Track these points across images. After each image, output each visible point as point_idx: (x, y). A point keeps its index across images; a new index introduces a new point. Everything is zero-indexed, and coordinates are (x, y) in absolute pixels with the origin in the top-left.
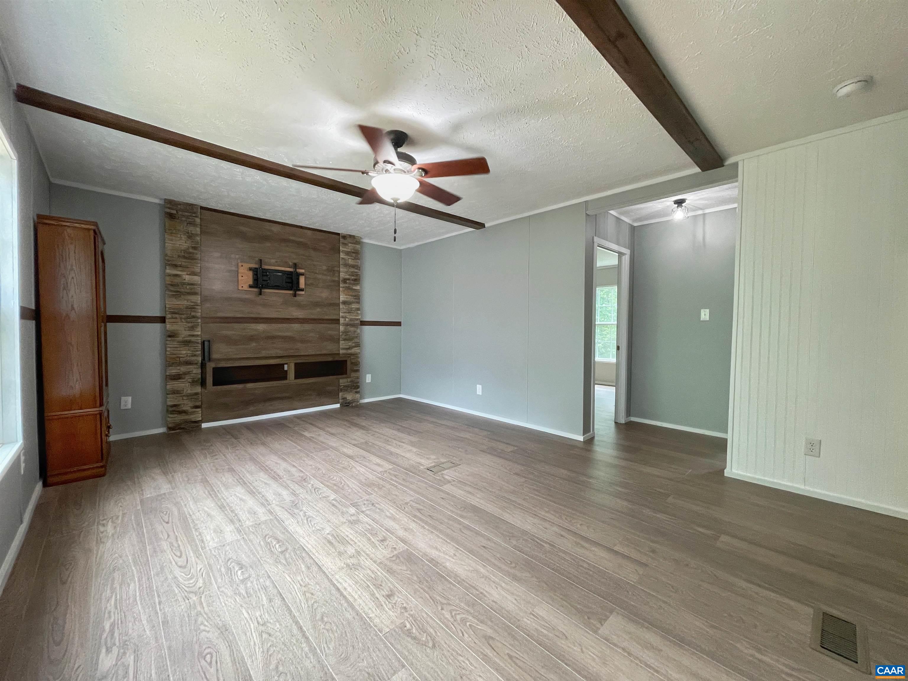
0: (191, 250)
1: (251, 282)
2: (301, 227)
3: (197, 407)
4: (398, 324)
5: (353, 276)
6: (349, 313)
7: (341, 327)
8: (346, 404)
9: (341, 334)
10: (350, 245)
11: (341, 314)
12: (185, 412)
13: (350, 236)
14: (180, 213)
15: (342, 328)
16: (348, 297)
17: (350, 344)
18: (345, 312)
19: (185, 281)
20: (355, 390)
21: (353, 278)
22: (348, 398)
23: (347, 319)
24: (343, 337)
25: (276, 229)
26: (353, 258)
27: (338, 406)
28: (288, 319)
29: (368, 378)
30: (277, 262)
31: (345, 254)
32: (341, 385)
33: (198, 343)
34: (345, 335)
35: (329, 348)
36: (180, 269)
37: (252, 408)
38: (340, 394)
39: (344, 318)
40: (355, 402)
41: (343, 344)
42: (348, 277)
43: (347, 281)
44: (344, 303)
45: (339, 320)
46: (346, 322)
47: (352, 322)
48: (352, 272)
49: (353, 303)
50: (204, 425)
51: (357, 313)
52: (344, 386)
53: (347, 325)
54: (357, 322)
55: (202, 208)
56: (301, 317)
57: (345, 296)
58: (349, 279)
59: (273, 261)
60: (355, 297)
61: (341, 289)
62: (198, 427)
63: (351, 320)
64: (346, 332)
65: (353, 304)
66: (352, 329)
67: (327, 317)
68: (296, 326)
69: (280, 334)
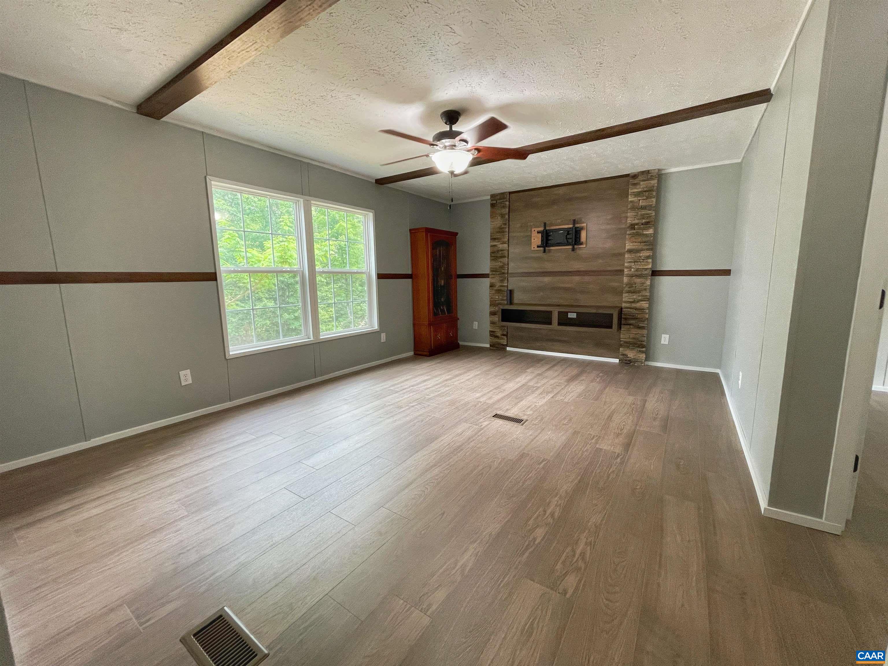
0: (503, 226)
1: (540, 243)
2: (586, 182)
3: (503, 335)
4: (727, 272)
5: (643, 219)
6: (634, 262)
7: (625, 278)
8: (626, 362)
9: (624, 286)
10: (641, 183)
11: (626, 264)
12: (497, 337)
13: (643, 173)
14: (498, 201)
15: (625, 280)
16: (636, 244)
17: (635, 297)
18: (630, 262)
19: (499, 249)
20: (639, 349)
21: (644, 221)
22: (629, 356)
23: (632, 270)
24: (627, 289)
25: (561, 191)
26: (645, 198)
27: (617, 361)
28: (570, 272)
29: (665, 339)
30: (562, 221)
31: (633, 196)
32: (622, 340)
33: (505, 291)
34: (629, 287)
35: (610, 300)
36: (497, 240)
37: (538, 344)
38: (621, 349)
39: (630, 268)
40: (639, 362)
41: (626, 297)
42: (636, 221)
43: (636, 227)
44: (630, 251)
45: (624, 270)
46: (630, 273)
47: (639, 273)
48: (642, 215)
49: (642, 250)
50: (508, 349)
51: (647, 262)
52: (626, 342)
53: (632, 276)
54: (646, 272)
55: (510, 193)
56: (583, 269)
57: (631, 244)
58: (637, 224)
59: (559, 221)
60: (645, 244)
61: (627, 236)
62: (504, 348)
63: (637, 270)
64: (630, 285)
65: (642, 252)
66: (638, 280)
67: (609, 269)
68: (577, 278)
69: (563, 285)
